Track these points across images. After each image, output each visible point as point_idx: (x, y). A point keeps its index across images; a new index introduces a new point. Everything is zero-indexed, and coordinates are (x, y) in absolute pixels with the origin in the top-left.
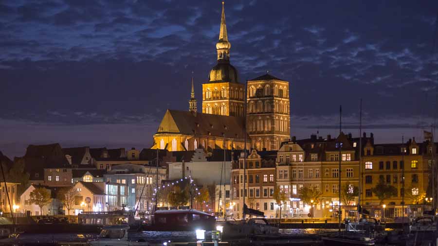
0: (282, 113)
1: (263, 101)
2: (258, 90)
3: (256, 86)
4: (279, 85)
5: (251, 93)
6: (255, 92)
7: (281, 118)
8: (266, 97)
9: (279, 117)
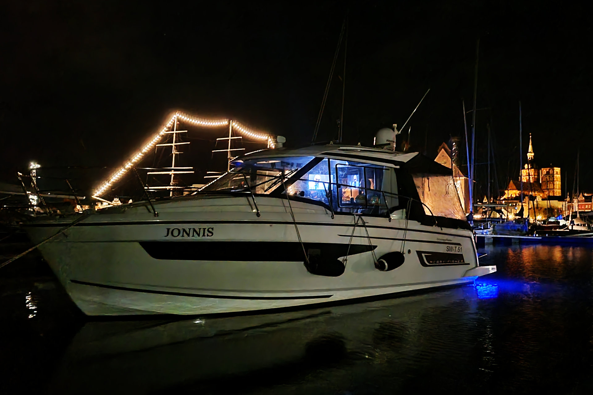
0: (558, 181)
1: (550, 176)
2: (547, 172)
3: (546, 170)
4: (556, 170)
5: (544, 173)
6: (545, 173)
7: (557, 183)
8: (551, 175)
9: (556, 183)
